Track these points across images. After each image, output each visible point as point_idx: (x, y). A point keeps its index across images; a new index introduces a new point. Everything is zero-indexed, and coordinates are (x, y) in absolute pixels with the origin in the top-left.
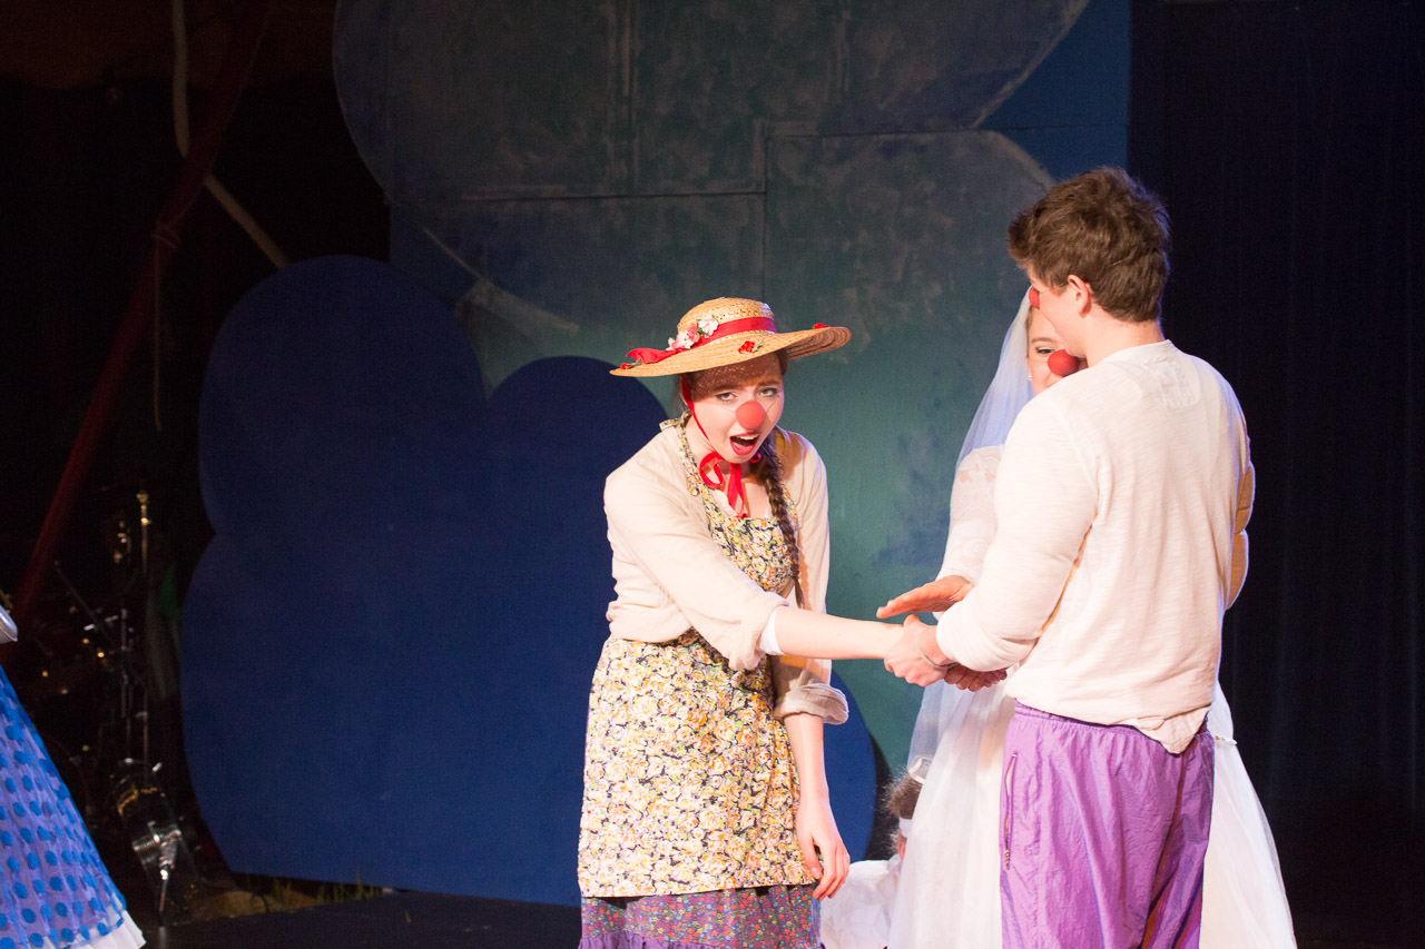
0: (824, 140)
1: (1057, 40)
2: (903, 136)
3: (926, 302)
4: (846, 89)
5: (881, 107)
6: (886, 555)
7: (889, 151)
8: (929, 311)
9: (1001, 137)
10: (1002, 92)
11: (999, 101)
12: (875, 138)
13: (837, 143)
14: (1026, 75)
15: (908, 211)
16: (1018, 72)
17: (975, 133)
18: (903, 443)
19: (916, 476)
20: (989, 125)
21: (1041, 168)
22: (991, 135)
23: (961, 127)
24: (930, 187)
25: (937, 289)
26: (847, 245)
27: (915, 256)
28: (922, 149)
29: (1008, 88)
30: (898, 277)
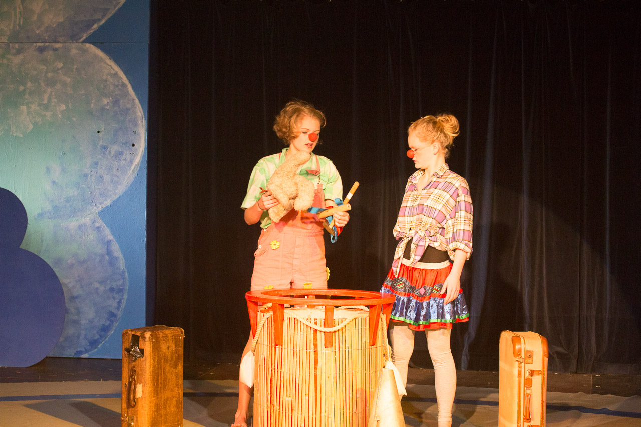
0: (11, 44)
1: (117, 8)
2: (47, 44)
3: (58, 112)
4: (21, 23)
5: (37, 32)
6: (41, 215)
7: (41, 50)
8: (60, 116)
9: (92, 46)
10: (92, 28)
11: (91, 31)
12: (34, 44)
13: (16, 46)
14: (103, 21)
15: (50, 75)
16: (99, 20)
17: (80, 44)
18: (48, 170)
19: (54, 182)
20: (87, 40)
21: (110, 59)
22: (88, 45)
23: (74, 41)
24: (60, 65)
25: (63, 107)
26: (21, 88)
27: (53, 93)
28: (55, 50)
29: (95, 26)
30: (45, 101)
